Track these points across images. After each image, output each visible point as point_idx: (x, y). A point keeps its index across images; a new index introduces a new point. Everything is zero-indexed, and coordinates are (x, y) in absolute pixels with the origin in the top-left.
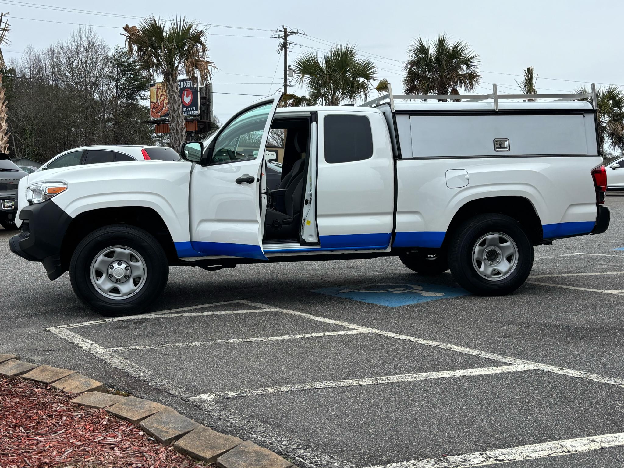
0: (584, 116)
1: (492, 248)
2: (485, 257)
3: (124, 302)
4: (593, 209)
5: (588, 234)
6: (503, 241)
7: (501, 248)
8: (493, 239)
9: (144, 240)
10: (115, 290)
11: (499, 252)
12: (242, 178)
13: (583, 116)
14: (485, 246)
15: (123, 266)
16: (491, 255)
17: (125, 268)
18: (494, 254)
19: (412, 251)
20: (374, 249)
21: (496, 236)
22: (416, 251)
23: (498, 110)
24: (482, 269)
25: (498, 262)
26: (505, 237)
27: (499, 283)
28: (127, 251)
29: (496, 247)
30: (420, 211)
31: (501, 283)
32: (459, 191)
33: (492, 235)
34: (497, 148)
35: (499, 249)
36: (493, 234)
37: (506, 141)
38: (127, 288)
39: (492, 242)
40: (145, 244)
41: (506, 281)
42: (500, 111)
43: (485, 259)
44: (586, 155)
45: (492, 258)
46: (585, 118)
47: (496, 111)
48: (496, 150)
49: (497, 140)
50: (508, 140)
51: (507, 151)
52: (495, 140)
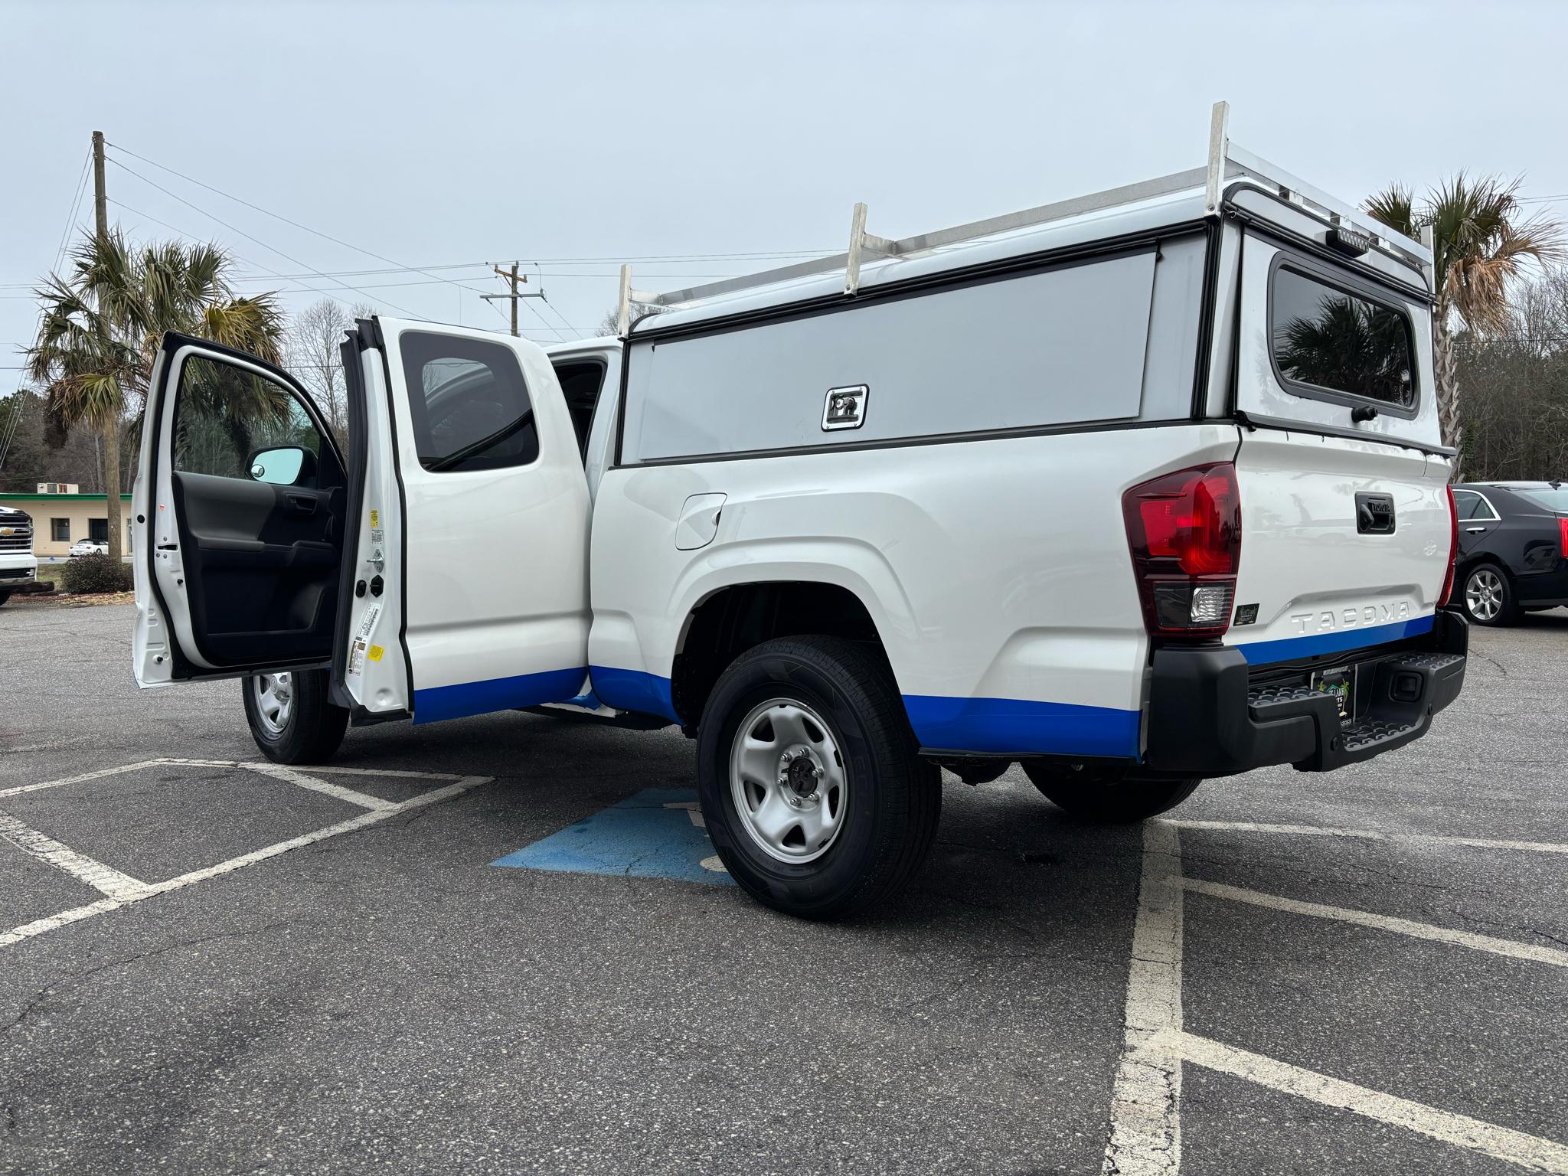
0: (1159, 258)
2: (782, 776)
3: (276, 738)
6: (815, 733)
7: (818, 755)
8: (785, 722)
10: (274, 715)
11: (818, 768)
13: (1153, 256)
14: (773, 744)
17: (282, 679)
21: (792, 711)
23: (850, 292)
24: (759, 815)
25: (814, 801)
26: (817, 720)
29: (810, 751)
30: (630, 612)
32: (693, 557)
33: (781, 706)
35: (817, 760)
36: (783, 706)
38: (283, 714)
42: (861, 291)
43: (784, 783)
44: (1135, 421)
45: (806, 785)
46: (1161, 265)
47: (846, 292)
48: (826, 425)
49: (837, 391)
50: (864, 390)
51: (855, 428)
52: (830, 393)
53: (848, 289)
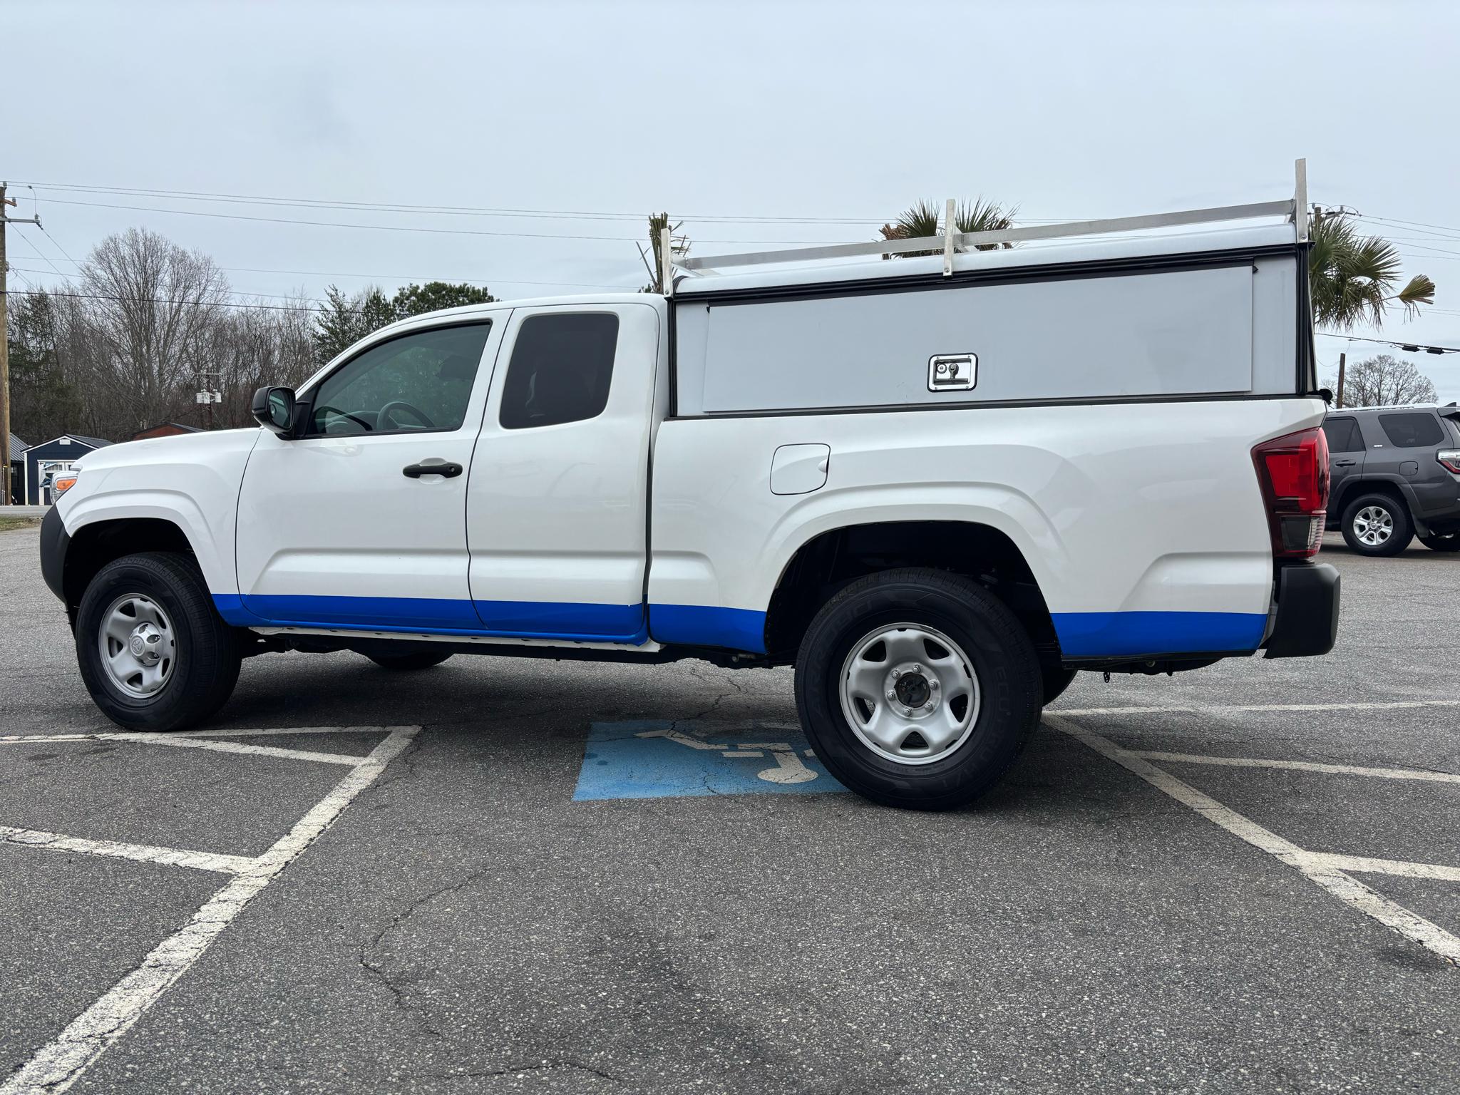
0: (1255, 271)
1: (911, 668)
2: (890, 691)
3: (144, 705)
4: (1260, 574)
5: (1249, 653)
6: (937, 651)
7: (935, 670)
8: (902, 643)
9: (168, 585)
10: (136, 679)
11: (932, 680)
12: (421, 465)
13: (1249, 269)
14: (884, 663)
15: (145, 635)
16: (913, 689)
17: (153, 638)
18: (920, 686)
19: (741, 655)
20: (617, 642)
21: (912, 634)
22: (749, 656)
23: (950, 274)
24: (871, 726)
25: (931, 709)
26: (941, 640)
27: (918, 773)
28: (149, 605)
29: (924, 668)
30: (707, 555)
31: (922, 773)
32: (797, 501)
33: (900, 630)
34: (937, 382)
35: (933, 674)
36: (903, 630)
37: (969, 361)
38: (154, 676)
39: (905, 652)
40: (168, 593)
41: (936, 770)
42: (956, 275)
43: (893, 699)
44: (1245, 394)
45: (915, 697)
46: (1256, 275)
47: (945, 274)
48: (932, 387)
49: (941, 358)
50: (973, 358)
51: (967, 390)
52: (934, 359)
53: (947, 272)
